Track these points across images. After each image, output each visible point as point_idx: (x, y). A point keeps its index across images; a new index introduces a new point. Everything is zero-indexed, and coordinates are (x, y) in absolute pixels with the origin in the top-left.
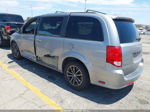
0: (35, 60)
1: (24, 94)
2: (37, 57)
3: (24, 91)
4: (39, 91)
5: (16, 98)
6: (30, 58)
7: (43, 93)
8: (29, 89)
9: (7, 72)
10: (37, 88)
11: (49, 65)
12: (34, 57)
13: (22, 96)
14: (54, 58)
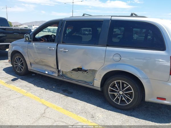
0: (56, 75)
1: (45, 112)
2: (59, 71)
3: (44, 109)
4: (61, 107)
5: (39, 119)
6: (47, 72)
7: (67, 110)
8: (48, 107)
9: (8, 89)
10: (57, 105)
11: (78, 81)
12: (53, 72)
13: (44, 115)
14: (87, 72)
